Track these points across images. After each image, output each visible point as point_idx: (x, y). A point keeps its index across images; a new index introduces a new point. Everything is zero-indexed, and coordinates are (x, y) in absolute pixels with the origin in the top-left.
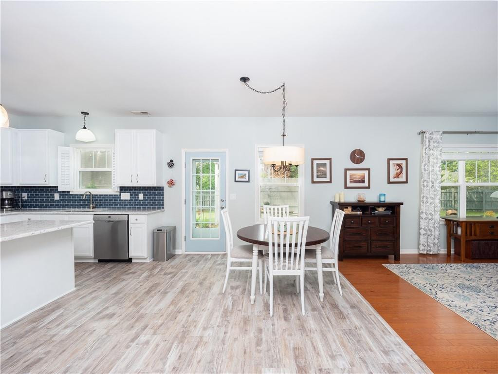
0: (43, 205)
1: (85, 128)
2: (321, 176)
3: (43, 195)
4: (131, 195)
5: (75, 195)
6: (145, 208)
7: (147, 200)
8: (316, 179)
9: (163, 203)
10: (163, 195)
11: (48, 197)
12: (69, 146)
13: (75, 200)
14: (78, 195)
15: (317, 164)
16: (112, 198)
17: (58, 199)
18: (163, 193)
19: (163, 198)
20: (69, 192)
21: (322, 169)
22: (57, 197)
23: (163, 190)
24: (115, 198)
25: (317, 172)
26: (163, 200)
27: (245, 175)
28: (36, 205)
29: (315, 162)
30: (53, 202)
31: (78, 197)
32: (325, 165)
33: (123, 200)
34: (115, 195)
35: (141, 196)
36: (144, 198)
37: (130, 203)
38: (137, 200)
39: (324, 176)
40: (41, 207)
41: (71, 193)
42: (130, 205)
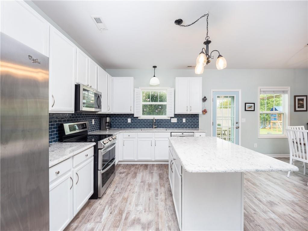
0: (120, 126)
1: (154, 76)
2: (300, 107)
3: (120, 119)
4: (177, 119)
5: (141, 119)
6: (187, 128)
7: (188, 123)
8: (297, 109)
9: (198, 124)
10: (198, 119)
11: (124, 121)
12: (138, 88)
13: (141, 123)
14: (143, 119)
15: (298, 99)
16: (165, 121)
17: (130, 122)
18: (198, 118)
19: (198, 121)
20: (137, 117)
21: (301, 102)
22: (129, 120)
23: (198, 116)
24: (167, 121)
25: (298, 105)
26: (198, 123)
27: (252, 106)
28: (115, 126)
29: (297, 98)
30: (127, 124)
31: (143, 121)
32: (303, 99)
33: (172, 123)
34: (167, 119)
35: (184, 120)
36: (186, 121)
37: (177, 124)
38: (182, 123)
39: (302, 107)
40: (119, 128)
41: (139, 118)
42: (177, 126)
